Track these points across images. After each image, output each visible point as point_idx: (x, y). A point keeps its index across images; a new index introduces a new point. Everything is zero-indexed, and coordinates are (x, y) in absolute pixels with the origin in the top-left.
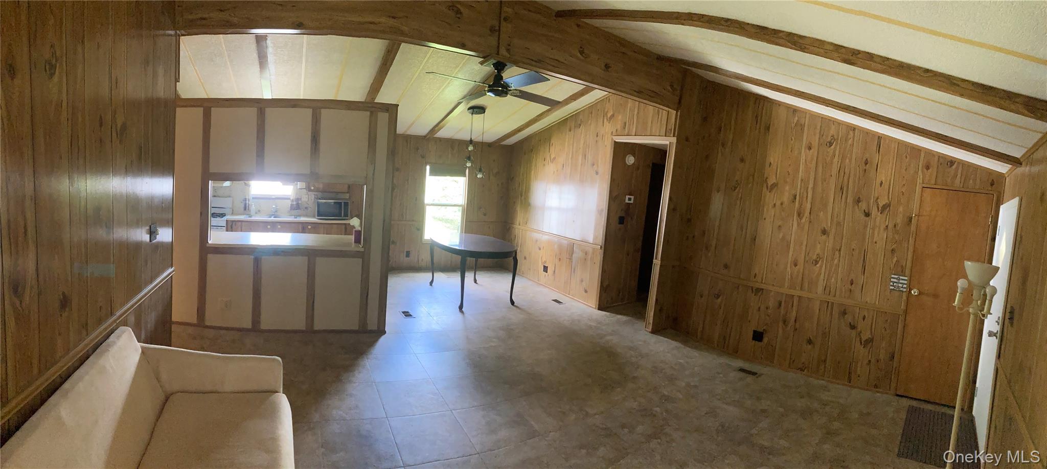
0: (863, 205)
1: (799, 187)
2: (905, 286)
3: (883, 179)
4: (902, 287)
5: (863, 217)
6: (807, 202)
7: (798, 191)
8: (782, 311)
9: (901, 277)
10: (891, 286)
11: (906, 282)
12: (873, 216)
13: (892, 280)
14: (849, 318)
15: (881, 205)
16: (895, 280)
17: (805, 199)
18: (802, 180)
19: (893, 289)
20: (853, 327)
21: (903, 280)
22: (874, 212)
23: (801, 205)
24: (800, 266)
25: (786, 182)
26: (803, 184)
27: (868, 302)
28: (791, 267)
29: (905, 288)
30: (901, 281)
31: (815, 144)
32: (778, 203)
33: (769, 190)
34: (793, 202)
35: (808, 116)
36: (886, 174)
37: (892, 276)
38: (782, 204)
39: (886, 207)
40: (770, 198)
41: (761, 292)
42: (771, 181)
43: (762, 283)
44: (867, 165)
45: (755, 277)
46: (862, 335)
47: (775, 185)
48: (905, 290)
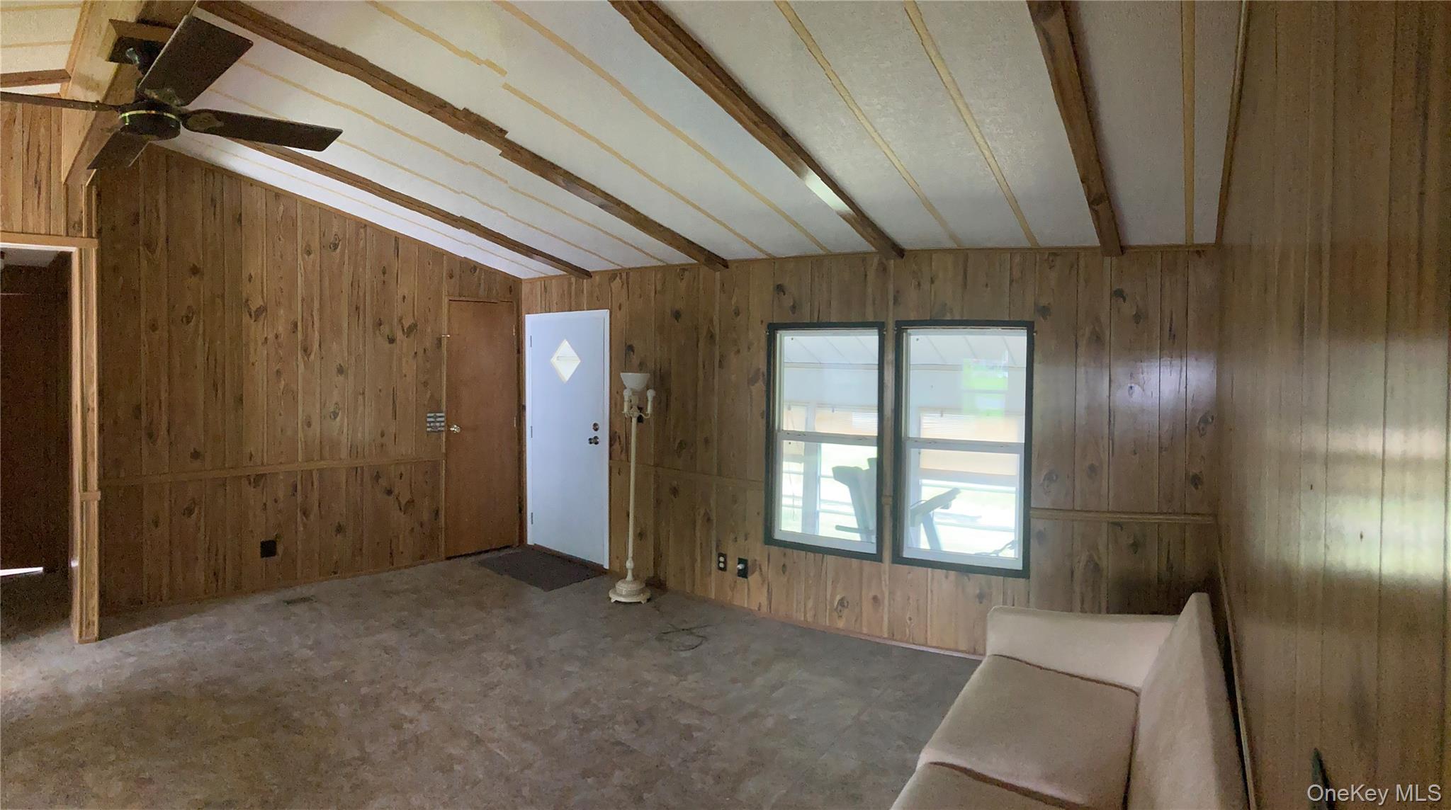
0: (385, 329)
1: (300, 309)
2: (443, 424)
3: (406, 292)
4: (440, 427)
5: (387, 345)
6: (314, 331)
7: (300, 318)
8: (299, 498)
9: (438, 414)
10: (429, 427)
11: (443, 419)
12: (398, 341)
13: (429, 420)
14: (383, 482)
15: (406, 326)
16: (432, 420)
17: (310, 327)
18: (303, 300)
19: (431, 431)
20: (389, 492)
21: (440, 417)
22: (399, 335)
23: (306, 336)
24: (316, 426)
25: (278, 304)
26: (305, 306)
27: (404, 453)
28: (303, 428)
29: (443, 426)
30: (439, 419)
31: (315, 245)
32: (271, 336)
33: (254, 319)
34: (294, 332)
35: (299, 206)
36: (407, 286)
37: (429, 415)
38: (277, 337)
39: (412, 328)
40: (257, 331)
41: (264, 478)
42: (256, 303)
43: (262, 464)
44: (386, 275)
45: (250, 459)
46: (400, 499)
47: (262, 310)
48: (443, 429)
